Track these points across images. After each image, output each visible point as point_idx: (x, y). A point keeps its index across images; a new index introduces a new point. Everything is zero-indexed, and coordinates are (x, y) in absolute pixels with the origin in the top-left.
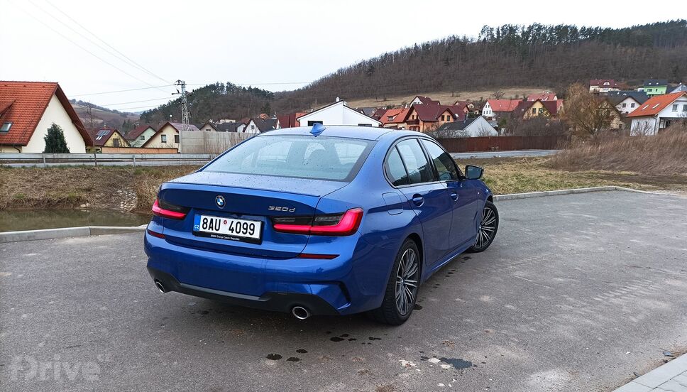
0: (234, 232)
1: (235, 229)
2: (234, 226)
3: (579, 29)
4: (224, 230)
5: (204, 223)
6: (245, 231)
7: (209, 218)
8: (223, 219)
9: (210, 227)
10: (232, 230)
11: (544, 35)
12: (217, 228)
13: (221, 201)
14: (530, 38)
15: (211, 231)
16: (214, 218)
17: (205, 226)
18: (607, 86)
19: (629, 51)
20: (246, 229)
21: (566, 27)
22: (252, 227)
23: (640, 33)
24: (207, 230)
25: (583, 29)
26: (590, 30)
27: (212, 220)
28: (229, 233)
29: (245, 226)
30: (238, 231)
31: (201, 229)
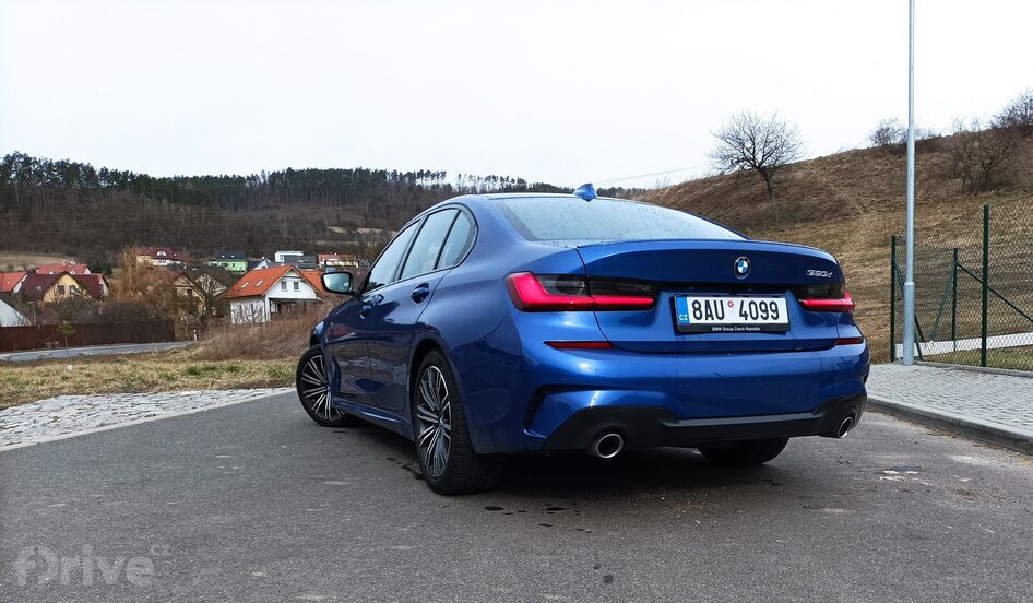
0: (749, 317)
1: (748, 312)
2: (746, 308)
3: (98, 169)
4: (732, 317)
5: (695, 310)
6: (765, 315)
7: (702, 300)
8: (726, 300)
9: (707, 316)
10: (745, 315)
11: (39, 174)
12: (720, 315)
13: (745, 264)
14: (13, 175)
15: (710, 321)
16: (711, 300)
17: (698, 314)
18: (161, 258)
19: (182, 209)
20: (766, 311)
21: (75, 166)
22: (774, 307)
23: (190, 187)
24: (703, 321)
25: (104, 172)
26: (115, 174)
27: (707, 302)
28: (742, 320)
29: (763, 307)
30: (754, 315)
31: (693, 321)
